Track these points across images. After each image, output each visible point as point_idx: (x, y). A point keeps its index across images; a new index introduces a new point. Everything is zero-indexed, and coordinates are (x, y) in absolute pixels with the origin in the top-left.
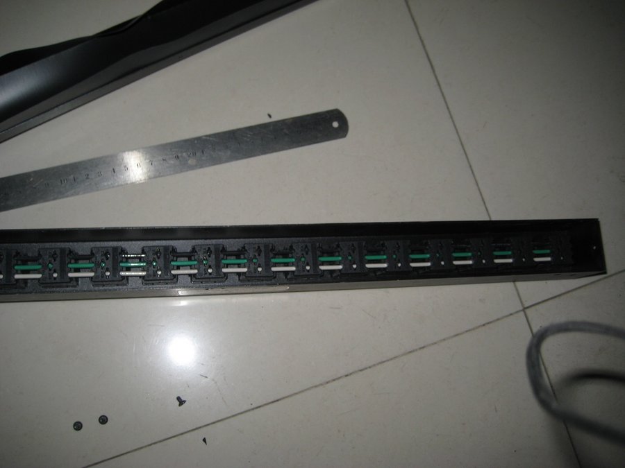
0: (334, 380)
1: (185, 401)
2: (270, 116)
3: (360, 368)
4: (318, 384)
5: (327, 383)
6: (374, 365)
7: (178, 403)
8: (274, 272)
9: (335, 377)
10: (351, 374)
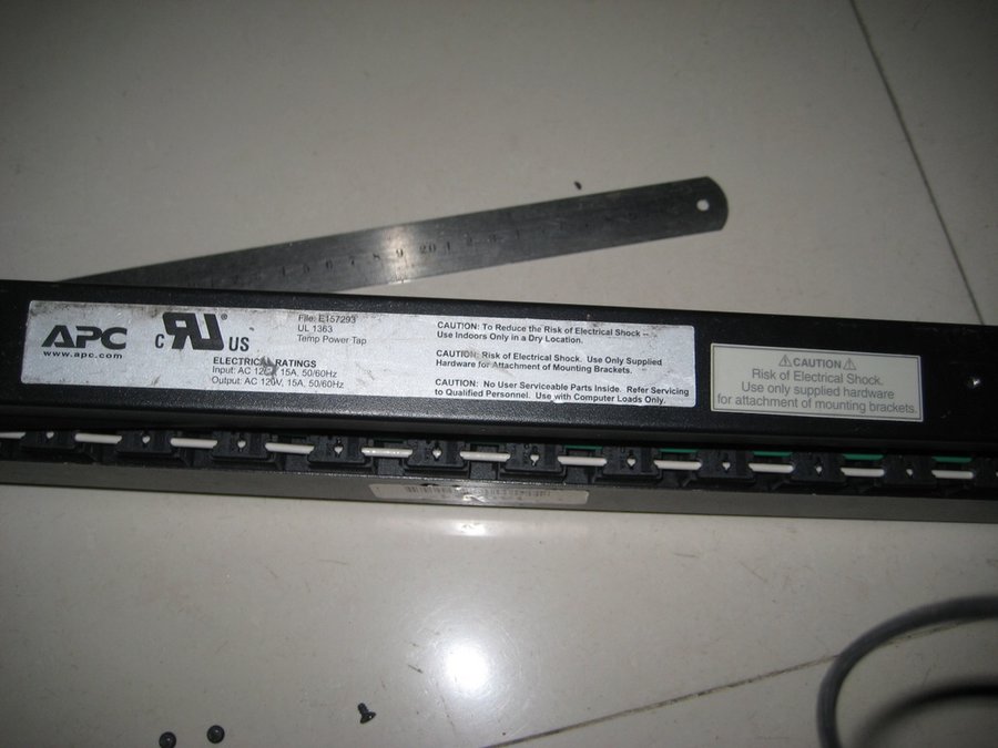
0: (675, 701)
1: (373, 715)
2: (578, 186)
3: (731, 681)
4: (642, 705)
5: (661, 704)
6: (760, 678)
7: (359, 716)
8: (562, 466)
9: (676, 695)
10: (710, 691)
